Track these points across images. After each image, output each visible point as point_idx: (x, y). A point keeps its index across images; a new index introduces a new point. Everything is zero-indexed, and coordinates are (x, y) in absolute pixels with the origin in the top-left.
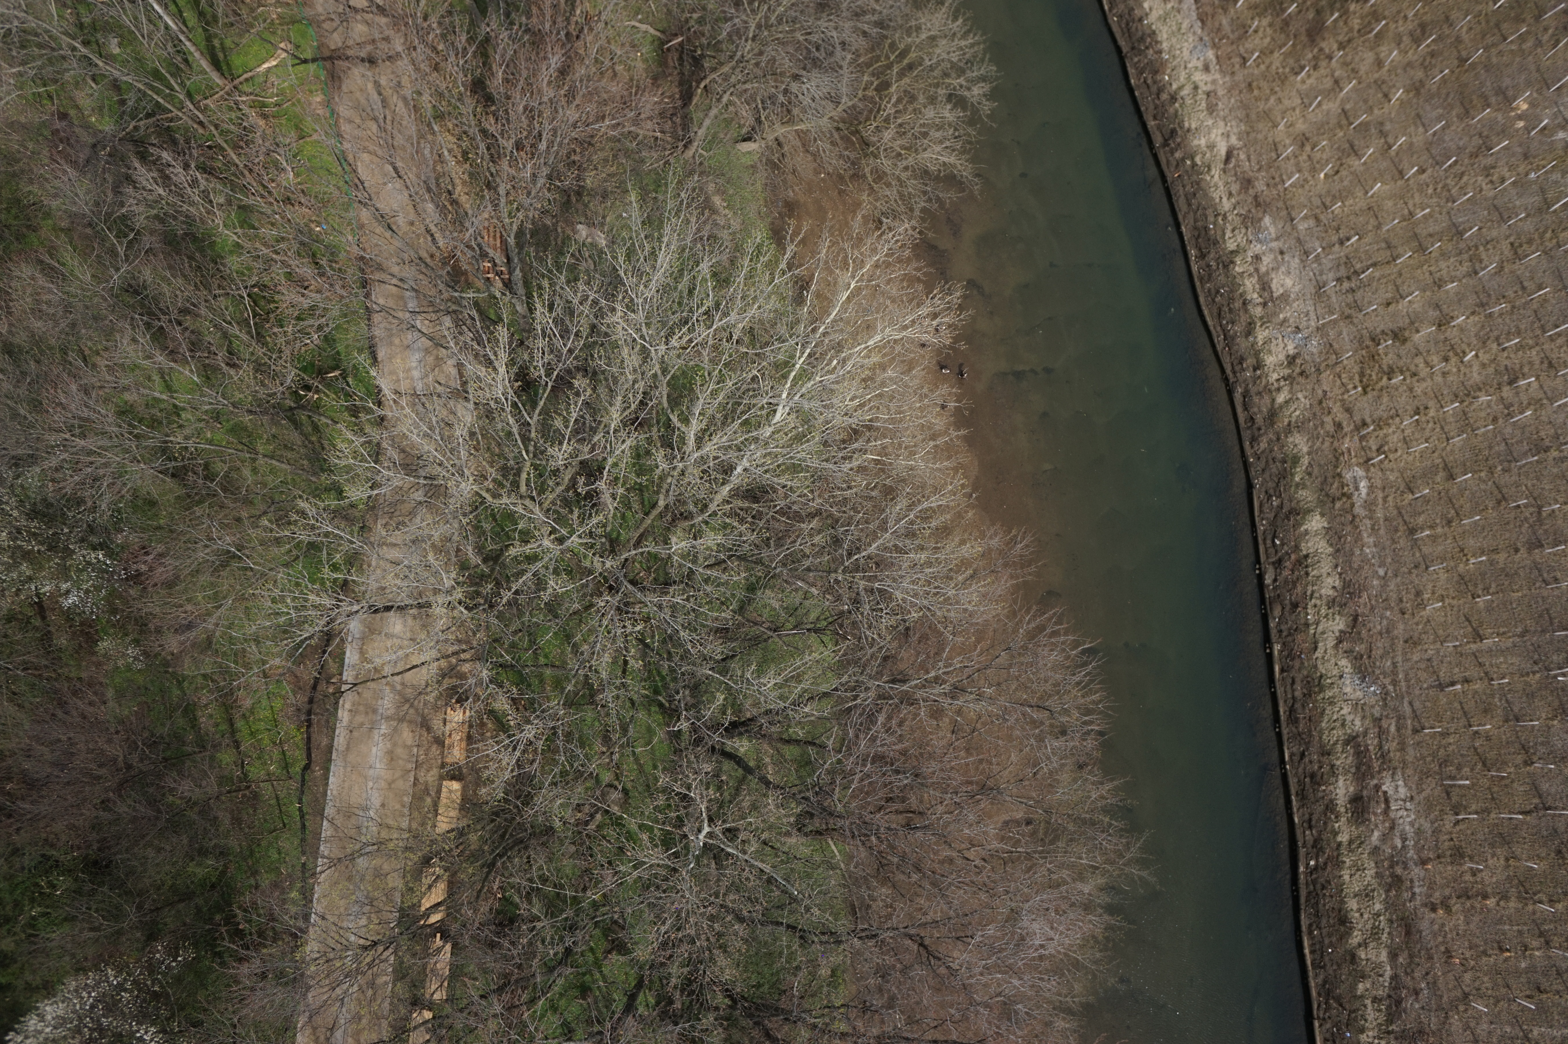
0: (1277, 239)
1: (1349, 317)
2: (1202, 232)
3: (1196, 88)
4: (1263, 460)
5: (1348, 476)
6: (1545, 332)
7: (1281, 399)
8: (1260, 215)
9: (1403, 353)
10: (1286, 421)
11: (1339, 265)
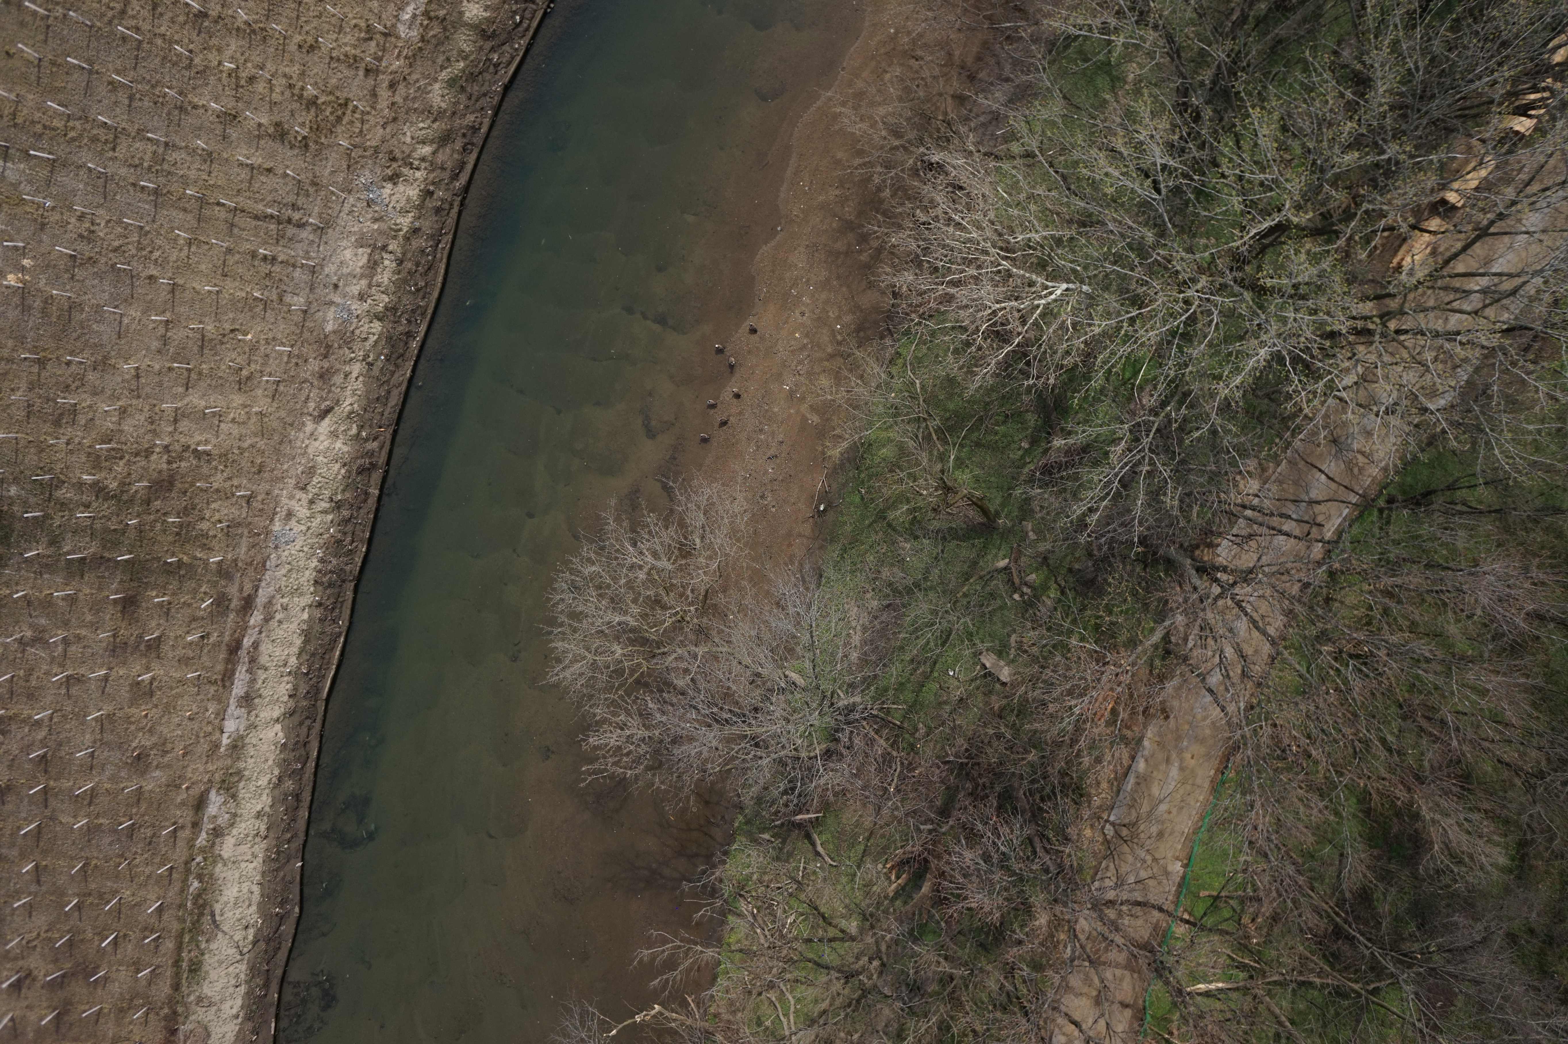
0: (331, 303)
1: (314, 184)
2: (395, 358)
3: (311, 502)
4: (478, 106)
5: (414, 33)
6: (140, 42)
7: (426, 150)
8: (332, 337)
9: (287, 113)
10: (435, 125)
11: (291, 239)
